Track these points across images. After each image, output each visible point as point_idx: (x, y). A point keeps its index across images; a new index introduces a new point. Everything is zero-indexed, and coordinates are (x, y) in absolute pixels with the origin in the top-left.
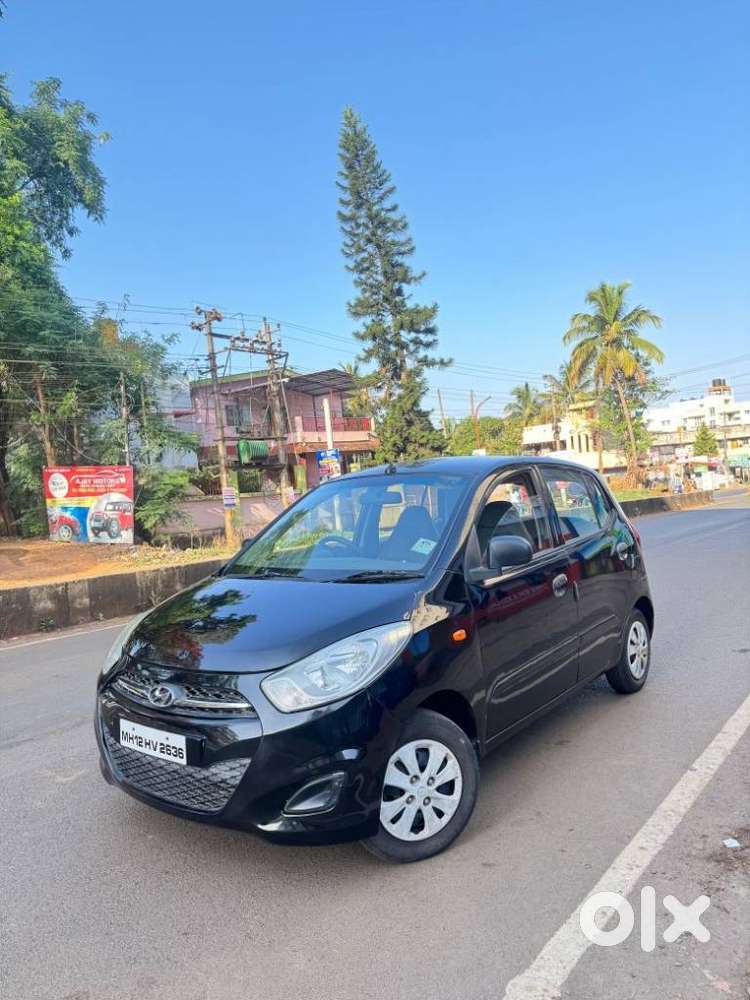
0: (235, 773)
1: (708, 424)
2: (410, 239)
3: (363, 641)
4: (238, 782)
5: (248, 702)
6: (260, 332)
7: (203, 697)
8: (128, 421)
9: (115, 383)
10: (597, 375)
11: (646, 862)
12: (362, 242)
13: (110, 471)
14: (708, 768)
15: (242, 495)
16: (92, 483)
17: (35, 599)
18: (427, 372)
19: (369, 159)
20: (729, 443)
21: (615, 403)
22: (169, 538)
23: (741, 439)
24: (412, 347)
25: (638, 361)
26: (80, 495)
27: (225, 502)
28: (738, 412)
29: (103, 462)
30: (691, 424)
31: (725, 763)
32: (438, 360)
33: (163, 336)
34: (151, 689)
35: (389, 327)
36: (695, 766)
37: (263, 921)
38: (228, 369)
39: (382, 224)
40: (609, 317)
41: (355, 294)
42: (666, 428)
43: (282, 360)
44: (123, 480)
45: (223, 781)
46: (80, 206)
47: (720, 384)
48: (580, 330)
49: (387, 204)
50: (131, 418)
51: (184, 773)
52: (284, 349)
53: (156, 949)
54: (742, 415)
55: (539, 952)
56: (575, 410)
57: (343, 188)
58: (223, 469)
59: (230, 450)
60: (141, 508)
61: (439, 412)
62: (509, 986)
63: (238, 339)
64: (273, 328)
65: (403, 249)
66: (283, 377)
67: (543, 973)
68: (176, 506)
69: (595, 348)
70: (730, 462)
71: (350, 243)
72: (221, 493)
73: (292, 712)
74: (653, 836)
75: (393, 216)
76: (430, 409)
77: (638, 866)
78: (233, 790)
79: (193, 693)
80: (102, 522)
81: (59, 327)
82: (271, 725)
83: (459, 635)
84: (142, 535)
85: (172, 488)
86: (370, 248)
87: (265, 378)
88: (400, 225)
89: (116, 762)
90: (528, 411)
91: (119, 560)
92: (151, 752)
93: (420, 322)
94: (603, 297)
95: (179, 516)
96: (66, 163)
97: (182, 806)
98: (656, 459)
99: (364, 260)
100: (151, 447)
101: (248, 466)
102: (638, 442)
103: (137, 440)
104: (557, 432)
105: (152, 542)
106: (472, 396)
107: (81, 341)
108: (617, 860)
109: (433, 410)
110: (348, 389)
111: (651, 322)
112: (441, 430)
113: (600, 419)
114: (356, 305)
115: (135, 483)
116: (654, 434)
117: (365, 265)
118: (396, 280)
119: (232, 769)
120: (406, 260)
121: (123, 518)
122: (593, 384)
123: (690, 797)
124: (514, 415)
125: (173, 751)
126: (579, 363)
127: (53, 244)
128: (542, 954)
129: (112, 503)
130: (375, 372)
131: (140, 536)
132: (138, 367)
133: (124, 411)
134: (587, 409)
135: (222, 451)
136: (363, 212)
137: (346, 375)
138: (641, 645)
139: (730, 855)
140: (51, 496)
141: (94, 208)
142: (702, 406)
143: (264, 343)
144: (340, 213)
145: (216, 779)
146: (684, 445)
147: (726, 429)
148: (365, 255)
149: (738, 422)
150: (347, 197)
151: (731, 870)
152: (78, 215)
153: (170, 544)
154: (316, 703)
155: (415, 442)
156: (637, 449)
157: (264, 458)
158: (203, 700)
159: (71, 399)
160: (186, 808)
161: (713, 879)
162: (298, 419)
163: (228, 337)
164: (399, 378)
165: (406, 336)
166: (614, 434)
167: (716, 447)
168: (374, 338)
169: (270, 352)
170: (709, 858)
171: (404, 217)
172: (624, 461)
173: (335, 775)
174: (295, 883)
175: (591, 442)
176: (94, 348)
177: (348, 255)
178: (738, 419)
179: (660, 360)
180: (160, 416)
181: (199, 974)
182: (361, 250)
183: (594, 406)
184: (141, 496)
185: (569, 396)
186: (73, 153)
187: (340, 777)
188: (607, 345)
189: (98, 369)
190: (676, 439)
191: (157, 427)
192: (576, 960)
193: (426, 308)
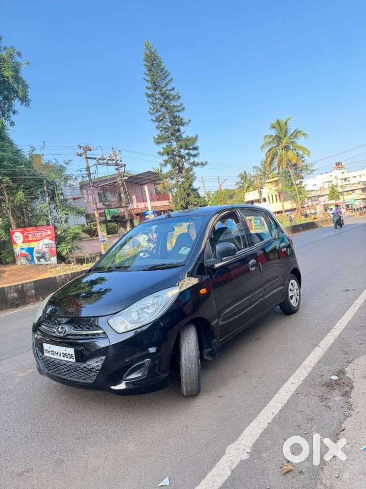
0: (98, 364)
1: (334, 184)
2: (182, 104)
3: (157, 297)
4: (100, 368)
5: (103, 330)
6: (111, 155)
7: (81, 329)
8: (50, 204)
9: (42, 185)
10: (278, 165)
11: (294, 390)
12: (158, 107)
13: (43, 229)
14: (326, 345)
15: (109, 236)
16: (34, 235)
17: (8, 292)
18: (195, 169)
19: (159, 65)
20: (345, 193)
21: (288, 178)
22: (74, 260)
23: (351, 191)
24: (187, 157)
25: (298, 156)
26: (29, 241)
27: (100, 240)
28: (349, 178)
29: (38, 225)
30: (326, 185)
31: (334, 342)
32: (200, 163)
33: (64, 161)
34: (57, 328)
35: (175, 148)
36: (320, 344)
37: (115, 430)
38: (96, 175)
39: (167, 97)
40: (282, 136)
41: (157, 133)
42: (314, 188)
43: (123, 168)
44: (49, 233)
45: (93, 368)
46: (17, 99)
47: (339, 164)
48: (269, 143)
49: (169, 87)
50: (51, 202)
51: (74, 366)
52: (123, 162)
53: (64, 447)
54: (351, 179)
55: (242, 433)
56: (269, 183)
57: (147, 81)
58: (98, 224)
59: (101, 215)
60: (59, 246)
61: (203, 188)
62: (227, 449)
63: (100, 159)
64: (117, 152)
65: (179, 109)
66: (124, 176)
67: (243, 442)
68: (77, 243)
69: (277, 152)
70: (346, 202)
71: (152, 108)
72: (98, 236)
73: (123, 333)
74: (299, 378)
75: (173, 93)
76: (198, 187)
77: (290, 391)
78: (98, 372)
79: (77, 328)
80: (41, 254)
81: (12, 160)
82: (114, 340)
83: (203, 291)
84: (61, 259)
85: (73, 235)
86: (163, 110)
87: (115, 178)
88: (176, 97)
89: (43, 364)
90: (246, 185)
91: (50, 272)
92: (59, 357)
93: (190, 144)
94: (279, 126)
95: (79, 248)
96: (8, 78)
97: (76, 382)
98: (310, 204)
99: (160, 116)
100: (62, 215)
101: (110, 221)
102: (301, 196)
103: (55, 213)
104: (261, 194)
105: (66, 262)
106: (218, 179)
107: (23, 166)
108: (281, 389)
109: (199, 188)
110: (157, 180)
111: (302, 137)
112: (204, 197)
113: (281, 186)
114: (158, 139)
115: (56, 234)
116: (308, 191)
117: (161, 118)
118: (176, 125)
119: (97, 362)
120: (181, 114)
121: (51, 251)
122: (277, 169)
123: (317, 359)
124: (240, 187)
125: (69, 356)
126: (269, 159)
127: (6, 119)
128: (243, 433)
129: (45, 245)
130: (170, 171)
131: (60, 260)
132: (53, 176)
133: (47, 199)
134: (275, 181)
135: (97, 215)
136: (158, 92)
137: (156, 174)
138: (295, 291)
139: (334, 383)
140: (15, 243)
141: (24, 99)
142: (331, 176)
143: (113, 160)
144: (146, 93)
145: (90, 367)
146: (323, 196)
147: (343, 186)
148: (160, 113)
149: (349, 183)
150: (149, 85)
151: (334, 390)
152: (17, 104)
153: (75, 262)
154: (135, 328)
155: (192, 204)
156: (300, 199)
157: (118, 217)
158: (81, 331)
159: (20, 195)
160: (77, 382)
161: (325, 394)
162: (134, 197)
163: (95, 159)
164: (182, 173)
165: (183, 152)
166: (289, 193)
167: (339, 196)
168: (168, 154)
169: (116, 165)
170: (323, 386)
171: (178, 93)
172: (294, 206)
173: (146, 360)
174: (130, 412)
175: (278, 198)
176: (30, 169)
177: (152, 114)
178: (349, 181)
179: (308, 155)
180: (66, 200)
181: (84, 455)
182: (158, 111)
183: (278, 180)
184: (59, 240)
185: (266, 176)
186: (11, 73)
187: (148, 361)
188: (282, 149)
189: (33, 179)
190: (319, 193)
191: (64, 205)
192: (259, 435)
193: (192, 137)
